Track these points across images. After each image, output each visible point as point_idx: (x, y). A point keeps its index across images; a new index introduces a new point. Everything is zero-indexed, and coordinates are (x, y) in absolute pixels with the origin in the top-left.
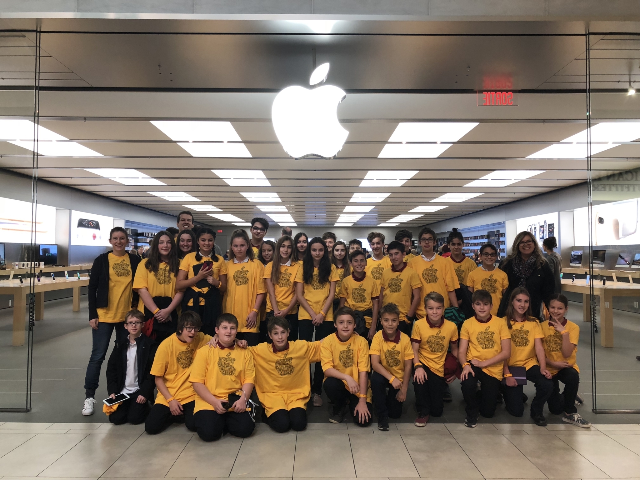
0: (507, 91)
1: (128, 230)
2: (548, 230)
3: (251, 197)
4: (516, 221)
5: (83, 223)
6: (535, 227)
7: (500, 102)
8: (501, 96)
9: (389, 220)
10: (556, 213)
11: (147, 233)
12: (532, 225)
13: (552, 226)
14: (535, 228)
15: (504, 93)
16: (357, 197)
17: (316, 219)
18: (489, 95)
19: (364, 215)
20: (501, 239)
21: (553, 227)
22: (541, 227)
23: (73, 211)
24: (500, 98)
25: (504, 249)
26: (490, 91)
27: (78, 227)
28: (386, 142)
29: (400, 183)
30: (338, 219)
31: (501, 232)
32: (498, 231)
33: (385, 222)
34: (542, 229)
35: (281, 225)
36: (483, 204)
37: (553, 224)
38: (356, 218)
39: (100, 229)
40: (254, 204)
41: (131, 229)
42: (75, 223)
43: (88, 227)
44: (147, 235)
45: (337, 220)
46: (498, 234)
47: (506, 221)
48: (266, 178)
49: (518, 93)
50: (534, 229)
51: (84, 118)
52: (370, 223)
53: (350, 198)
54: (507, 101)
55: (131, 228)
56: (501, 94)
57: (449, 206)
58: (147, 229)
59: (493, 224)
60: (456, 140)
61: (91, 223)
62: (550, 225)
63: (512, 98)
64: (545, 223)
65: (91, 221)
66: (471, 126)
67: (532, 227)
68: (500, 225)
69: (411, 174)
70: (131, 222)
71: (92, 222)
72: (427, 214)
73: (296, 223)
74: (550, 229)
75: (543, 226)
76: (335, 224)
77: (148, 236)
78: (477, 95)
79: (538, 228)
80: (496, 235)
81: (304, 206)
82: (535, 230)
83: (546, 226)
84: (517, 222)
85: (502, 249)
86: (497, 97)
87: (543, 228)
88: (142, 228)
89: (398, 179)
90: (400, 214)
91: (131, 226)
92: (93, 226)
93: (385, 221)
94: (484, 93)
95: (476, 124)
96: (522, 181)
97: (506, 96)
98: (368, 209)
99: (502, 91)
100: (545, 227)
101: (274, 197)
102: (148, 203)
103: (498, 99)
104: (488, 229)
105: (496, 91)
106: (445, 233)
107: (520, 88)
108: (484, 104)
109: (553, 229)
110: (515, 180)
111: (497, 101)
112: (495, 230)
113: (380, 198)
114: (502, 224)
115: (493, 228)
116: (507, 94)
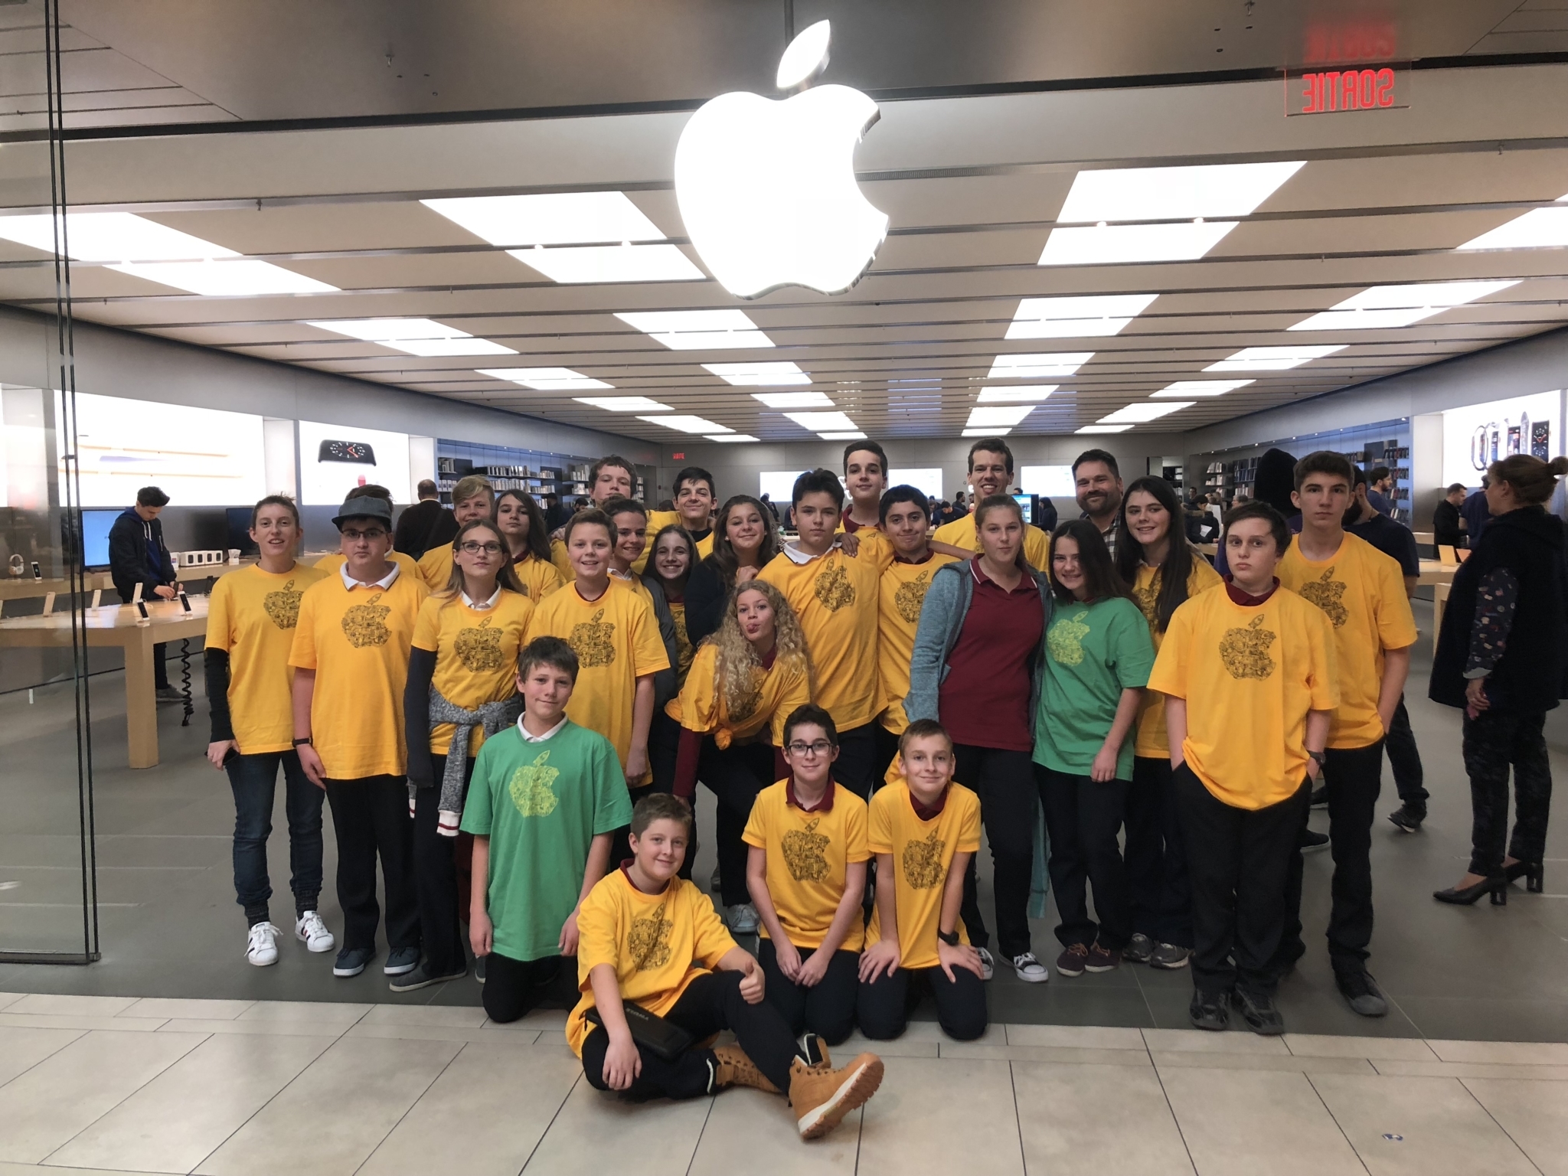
0: (1376, 67)
1: (447, 462)
2: (1534, 440)
3: (735, 375)
4: (1442, 415)
5: (331, 451)
6: (1495, 430)
7: (1355, 100)
8: (1359, 84)
9: (1103, 418)
10: (1558, 393)
11: (495, 469)
12: (1487, 427)
13: (1543, 428)
14: (1496, 434)
15: (1367, 74)
16: (1004, 366)
17: (911, 421)
18: (1321, 81)
19: (1034, 407)
20: (1401, 463)
21: (1547, 432)
22: (1513, 430)
23: (302, 423)
24: (1354, 90)
25: (1406, 491)
26: (1326, 70)
27: (320, 461)
28: (1052, 224)
29: (1114, 328)
30: (969, 420)
31: (1400, 445)
32: (1394, 443)
33: (1094, 424)
34: (1515, 436)
35: (826, 437)
36: (1349, 372)
37: (1547, 423)
38: (1015, 417)
39: (375, 464)
40: (748, 391)
41: (456, 461)
42: (311, 450)
43: (343, 459)
44: (495, 473)
45: (966, 422)
46: (1391, 450)
47: (1413, 416)
48: (756, 327)
49: (1410, 70)
50: (1494, 437)
51: (256, 200)
52: (1054, 425)
53: (990, 367)
54: (1376, 94)
55: (453, 456)
56: (1359, 77)
57: (1257, 379)
58: (497, 456)
59: (1381, 425)
60: (1247, 211)
61: (352, 450)
62: (1536, 426)
63: (1390, 85)
64: (1525, 421)
65: (351, 444)
66: (1285, 171)
67: (1485, 432)
68: (1397, 426)
69: (1141, 303)
70: (455, 443)
71: (355, 448)
72: (1202, 402)
73: (864, 432)
74: (1538, 436)
75: (1519, 428)
76: (964, 431)
77: (498, 474)
78: (1282, 85)
79: (1504, 435)
80: (1387, 454)
81: (886, 390)
82: (1495, 440)
83: (1527, 427)
84: (1445, 417)
85: (1403, 490)
86: (1345, 85)
87: (1519, 433)
88: (483, 455)
89: (1106, 318)
90: (1130, 403)
91: (456, 452)
92: (357, 456)
93: (1092, 420)
94: (1306, 78)
95: (1296, 166)
96: (1454, 311)
97: (1372, 81)
98: (1043, 393)
99: (1360, 68)
100: (1522, 431)
101: (789, 373)
102: (487, 395)
103: (1350, 90)
104: (1366, 437)
105: (1342, 69)
106: (1252, 448)
107: (1415, 56)
108: (1305, 110)
109: (1547, 439)
110: (1432, 307)
111: (1345, 97)
112: (1385, 439)
113: (1068, 365)
114: (1403, 425)
115: (1381, 435)
116: (1377, 76)
